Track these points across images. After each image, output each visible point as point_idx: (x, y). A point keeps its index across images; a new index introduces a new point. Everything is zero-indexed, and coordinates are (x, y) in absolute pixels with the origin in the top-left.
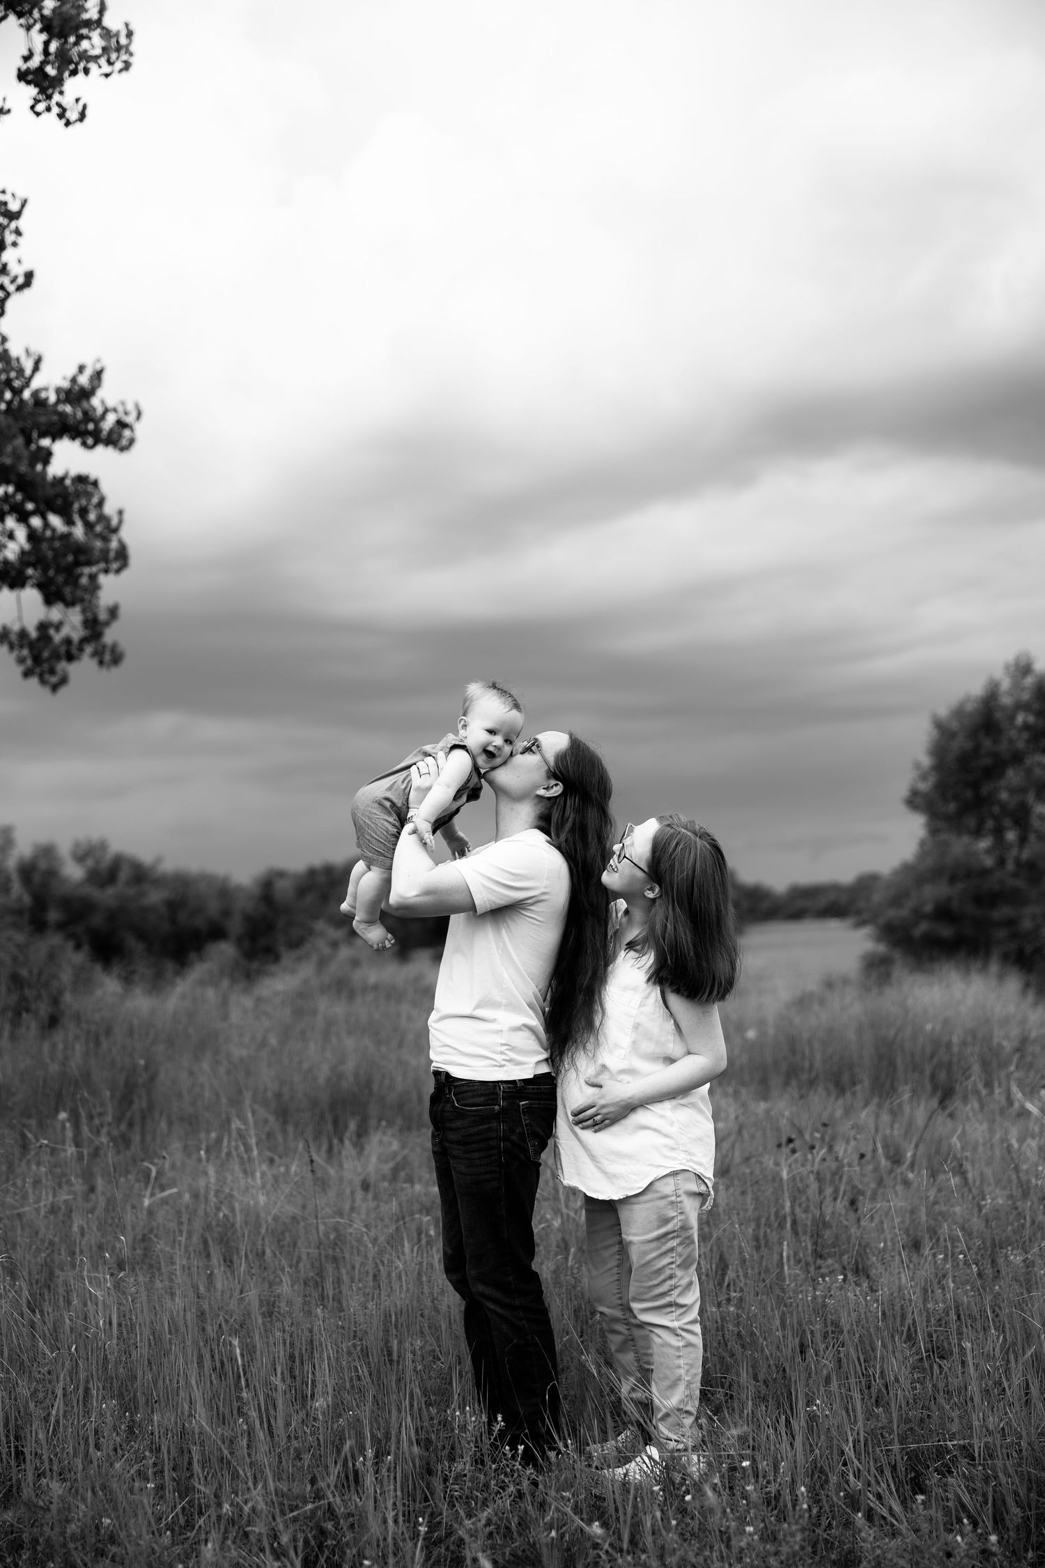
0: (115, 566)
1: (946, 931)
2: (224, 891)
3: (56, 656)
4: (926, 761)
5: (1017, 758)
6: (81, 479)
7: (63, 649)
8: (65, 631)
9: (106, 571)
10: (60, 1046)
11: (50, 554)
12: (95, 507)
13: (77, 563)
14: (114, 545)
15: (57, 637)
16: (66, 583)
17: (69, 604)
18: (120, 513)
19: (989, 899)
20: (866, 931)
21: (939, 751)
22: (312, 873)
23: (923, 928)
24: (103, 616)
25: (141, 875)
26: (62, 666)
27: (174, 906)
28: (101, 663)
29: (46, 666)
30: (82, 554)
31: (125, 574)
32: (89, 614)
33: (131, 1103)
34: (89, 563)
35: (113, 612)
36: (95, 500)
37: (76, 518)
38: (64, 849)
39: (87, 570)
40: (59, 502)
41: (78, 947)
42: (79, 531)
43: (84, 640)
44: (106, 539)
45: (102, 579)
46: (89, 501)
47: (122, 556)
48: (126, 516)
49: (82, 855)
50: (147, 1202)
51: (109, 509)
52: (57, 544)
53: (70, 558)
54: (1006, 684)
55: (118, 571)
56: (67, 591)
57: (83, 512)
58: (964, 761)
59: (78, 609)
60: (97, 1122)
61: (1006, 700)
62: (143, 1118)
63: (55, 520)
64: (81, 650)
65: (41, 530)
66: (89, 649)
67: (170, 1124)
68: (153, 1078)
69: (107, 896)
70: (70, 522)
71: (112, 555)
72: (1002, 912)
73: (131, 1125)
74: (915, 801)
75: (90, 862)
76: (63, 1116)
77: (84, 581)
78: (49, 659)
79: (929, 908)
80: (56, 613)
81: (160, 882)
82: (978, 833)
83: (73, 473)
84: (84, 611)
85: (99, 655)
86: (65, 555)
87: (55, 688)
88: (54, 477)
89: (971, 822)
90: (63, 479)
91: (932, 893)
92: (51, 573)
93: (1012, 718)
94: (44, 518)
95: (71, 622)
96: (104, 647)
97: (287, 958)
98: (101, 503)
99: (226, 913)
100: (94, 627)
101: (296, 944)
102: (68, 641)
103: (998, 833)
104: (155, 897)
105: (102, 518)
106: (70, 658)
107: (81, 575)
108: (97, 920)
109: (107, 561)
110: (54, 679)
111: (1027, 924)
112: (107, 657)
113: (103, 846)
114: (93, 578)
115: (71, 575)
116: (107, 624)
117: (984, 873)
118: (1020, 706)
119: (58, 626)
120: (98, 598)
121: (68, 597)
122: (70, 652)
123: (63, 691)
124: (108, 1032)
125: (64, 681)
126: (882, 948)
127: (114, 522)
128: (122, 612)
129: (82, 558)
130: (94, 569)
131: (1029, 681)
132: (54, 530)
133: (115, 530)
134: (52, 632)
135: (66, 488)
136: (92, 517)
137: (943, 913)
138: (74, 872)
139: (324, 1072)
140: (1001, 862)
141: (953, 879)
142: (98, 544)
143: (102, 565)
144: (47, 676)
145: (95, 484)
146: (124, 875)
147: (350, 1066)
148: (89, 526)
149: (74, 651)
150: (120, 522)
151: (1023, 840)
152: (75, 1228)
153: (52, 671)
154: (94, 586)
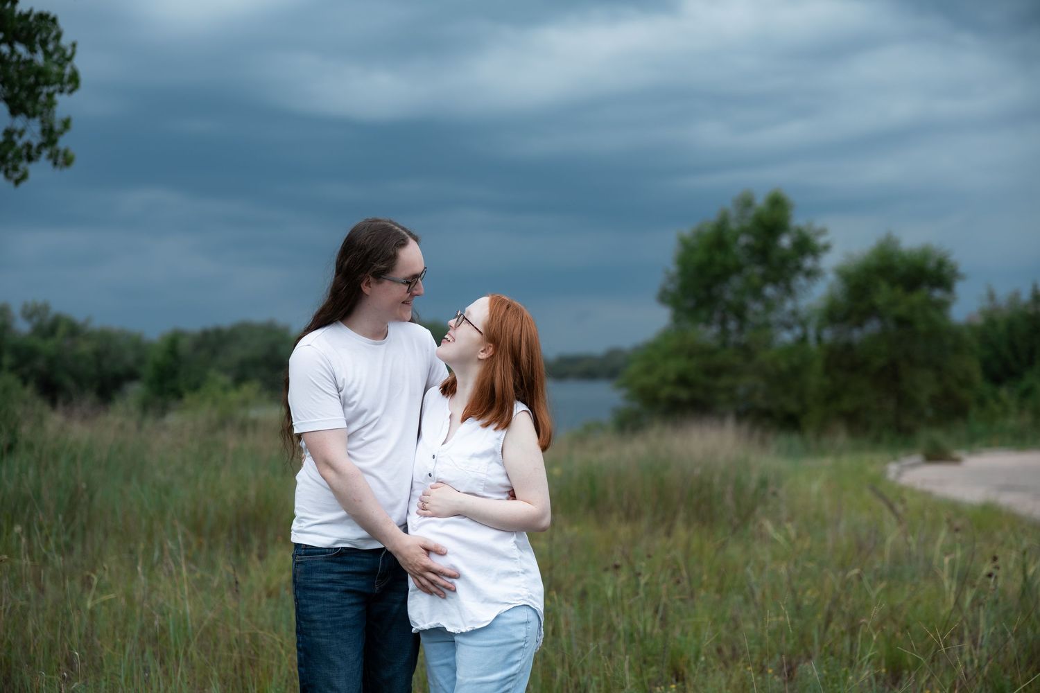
0: (68, 87)
1: (684, 394)
2: (138, 345)
3: (18, 156)
4: (673, 268)
5: (739, 269)
6: (42, 17)
7: (24, 152)
8: (26, 137)
9: (61, 91)
10: (17, 470)
11: (15, 76)
12: (53, 39)
13: (37, 84)
14: (68, 71)
15: (20, 143)
16: (28, 97)
17: (31, 115)
18: (74, 45)
19: (716, 372)
20: (624, 392)
21: (683, 262)
22: (205, 334)
23: (666, 392)
24: (58, 127)
25: (74, 331)
26: (23, 165)
27: (99, 355)
28: (55, 164)
29: (10, 165)
30: (42, 76)
31: (76, 94)
32: (47, 125)
33: (73, 518)
34: (47, 83)
35: (66, 124)
36: (54, 34)
37: (38, 47)
38: (16, 309)
39: (45, 90)
40: (24, 34)
41: (25, 383)
42: (39, 58)
43: (42, 146)
44: (61, 65)
45: (57, 97)
46: (49, 34)
47: (75, 79)
48: (78, 49)
49: (29, 314)
50: (89, 605)
51: (65, 41)
52: (22, 68)
53: (32, 80)
54: (734, 214)
55: (71, 91)
56: (29, 105)
57: (44, 43)
58: (701, 270)
59: (37, 120)
60: (46, 531)
61: (734, 226)
62: (84, 529)
63: (21, 49)
64: (39, 152)
65: (8, 55)
66: (45, 153)
67: (106, 535)
68: (91, 498)
69: (48, 346)
70: (32, 50)
71: (66, 78)
72: (725, 381)
73: (73, 535)
74: (665, 297)
75: (35, 320)
76: (18, 529)
77: (42, 98)
78: (13, 159)
79: (672, 376)
80: (19, 122)
81: (89, 336)
82: (708, 322)
83: (36, 11)
84: (42, 122)
85: (54, 157)
86: (28, 77)
87: (17, 182)
88: (20, 13)
89: (703, 313)
90: (27, 16)
91: (674, 366)
92: (16, 90)
93: (736, 238)
94: (11, 45)
95: (32, 132)
96: (58, 151)
97: (189, 398)
98: (58, 37)
99: (141, 361)
100: (50, 136)
101: (196, 387)
102: (29, 146)
103: (723, 322)
104: (85, 348)
105: (57, 48)
106: (30, 159)
107: (40, 93)
108: (40, 364)
109: (62, 83)
110: (17, 175)
111: (741, 391)
112: (60, 160)
113: (46, 308)
114: (50, 96)
115: (32, 92)
116: (61, 133)
117: (711, 352)
118: (744, 231)
119: (21, 134)
120: (54, 112)
121: (30, 111)
122: (30, 155)
123: (23, 185)
124: (56, 457)
125: (24, 177)
126: (636, 405)
127: (69, 52)
128: (73, 124)
129: (42, 79)
130: (51, 89)
131: (751, 213)
132: (20, 56)
133: (70, 59)
134: (16, 137)
135: (30, 24)
136: (51, 47)
137: (683, 380)
138: (22, 327)
139: (231, 495)
140: (724, 345)
141: (690, 356)
142: (55, 69)
143: (58, 86)
144: (10, 172)
145: (54, 20)
146: (62, 330)
147: (252, 493)
148: (48, 55)
149: (33, 152)
150: (73, 54)
151: (741, 329)
152: (30, 631)
153: (15, 169)
154: (50, 104)
